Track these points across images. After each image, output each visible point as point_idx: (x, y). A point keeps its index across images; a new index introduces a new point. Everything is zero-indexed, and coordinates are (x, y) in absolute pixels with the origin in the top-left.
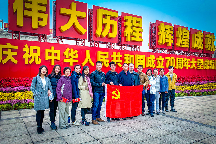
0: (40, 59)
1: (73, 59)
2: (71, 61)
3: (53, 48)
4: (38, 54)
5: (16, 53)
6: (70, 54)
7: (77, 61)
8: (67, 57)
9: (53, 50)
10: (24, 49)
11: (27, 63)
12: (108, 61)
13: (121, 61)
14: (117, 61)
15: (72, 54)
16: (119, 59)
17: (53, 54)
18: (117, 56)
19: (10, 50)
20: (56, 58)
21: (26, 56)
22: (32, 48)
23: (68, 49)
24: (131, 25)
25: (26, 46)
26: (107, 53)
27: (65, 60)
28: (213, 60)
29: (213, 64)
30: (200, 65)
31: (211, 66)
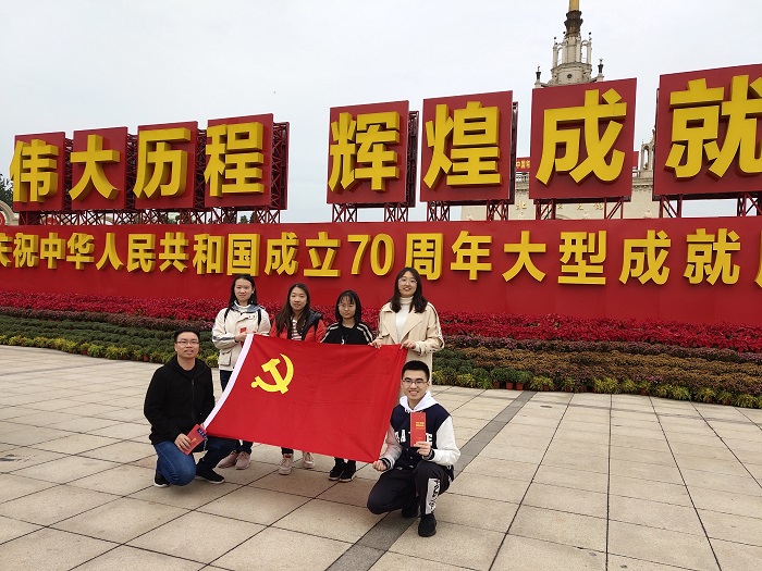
0: (33, 258)
1: (82, 255)
2: (78, 260)
3: (51, 235)
4: (31, 250)
5: (6, 249)
6: (76, 246)
7: (88, 259)
8: (72, 251)
9: (51, 240)
10: (15, 240)
11: (17, 265)
12: (150, 256)
13: (183, 256)
14: (172, 256)
15: (79, 245)
16: (178, 249)
17: (51, 248)
18: (173, 243)
19: (0, 245)
20: (55, 254)
21: (17, 253)
22: (25, 237)
23: (75, 235)
24: (221, 149)
25: (18, 235)
26: (148, 237)
27: (69, 259)
28: (722, 233)
29: (727, 252)
30: (582, 263)
31: (694, 264)
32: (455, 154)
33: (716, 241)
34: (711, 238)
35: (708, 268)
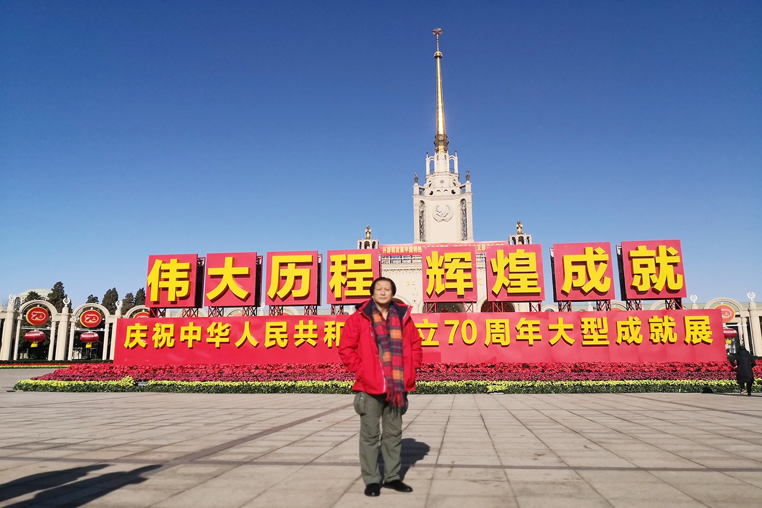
0: (173, 340)
1: (221, 337)
2: (217, 341)
3: (191, 324)
4: (171, 334)
5: (144, 335)
6: (216, 331)
7: (227, 340)
8: (212, 335)
9: (191, 327)
10: (154, 328)
11: (156, 346)
12: (286, 336)
13: (316, 336)
14: (306, 336)
15: (219, 331)
16: (310, 331)
17: (191, 333)
18: (306, 327)
19: (138, 332)
20: (195, 337)
21: (156, 337)
22: (164, 326)
23: (214, 324)
24: (343, 269)
25: (157, 325)
26: (284, 324)
27: (208, 340)
28: (666, 317)
29: (670, 327)
30: (595, 334)
31: (654, 333)
32: (512, 276)
33: (664, 321)
34: (661, 320)
35: (662, 334)
